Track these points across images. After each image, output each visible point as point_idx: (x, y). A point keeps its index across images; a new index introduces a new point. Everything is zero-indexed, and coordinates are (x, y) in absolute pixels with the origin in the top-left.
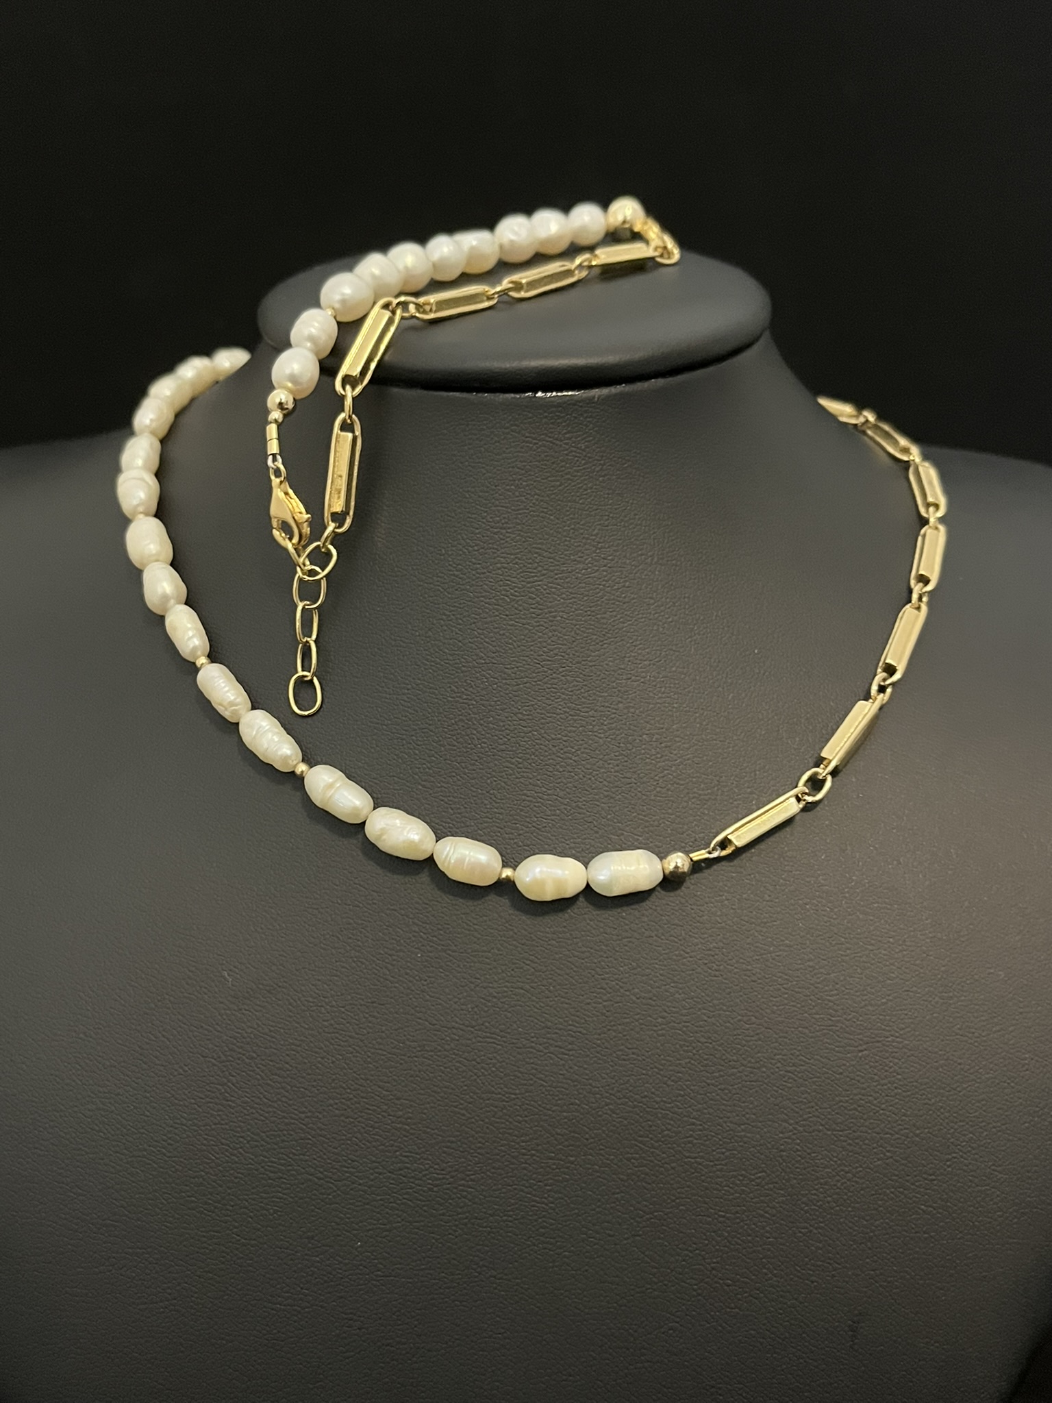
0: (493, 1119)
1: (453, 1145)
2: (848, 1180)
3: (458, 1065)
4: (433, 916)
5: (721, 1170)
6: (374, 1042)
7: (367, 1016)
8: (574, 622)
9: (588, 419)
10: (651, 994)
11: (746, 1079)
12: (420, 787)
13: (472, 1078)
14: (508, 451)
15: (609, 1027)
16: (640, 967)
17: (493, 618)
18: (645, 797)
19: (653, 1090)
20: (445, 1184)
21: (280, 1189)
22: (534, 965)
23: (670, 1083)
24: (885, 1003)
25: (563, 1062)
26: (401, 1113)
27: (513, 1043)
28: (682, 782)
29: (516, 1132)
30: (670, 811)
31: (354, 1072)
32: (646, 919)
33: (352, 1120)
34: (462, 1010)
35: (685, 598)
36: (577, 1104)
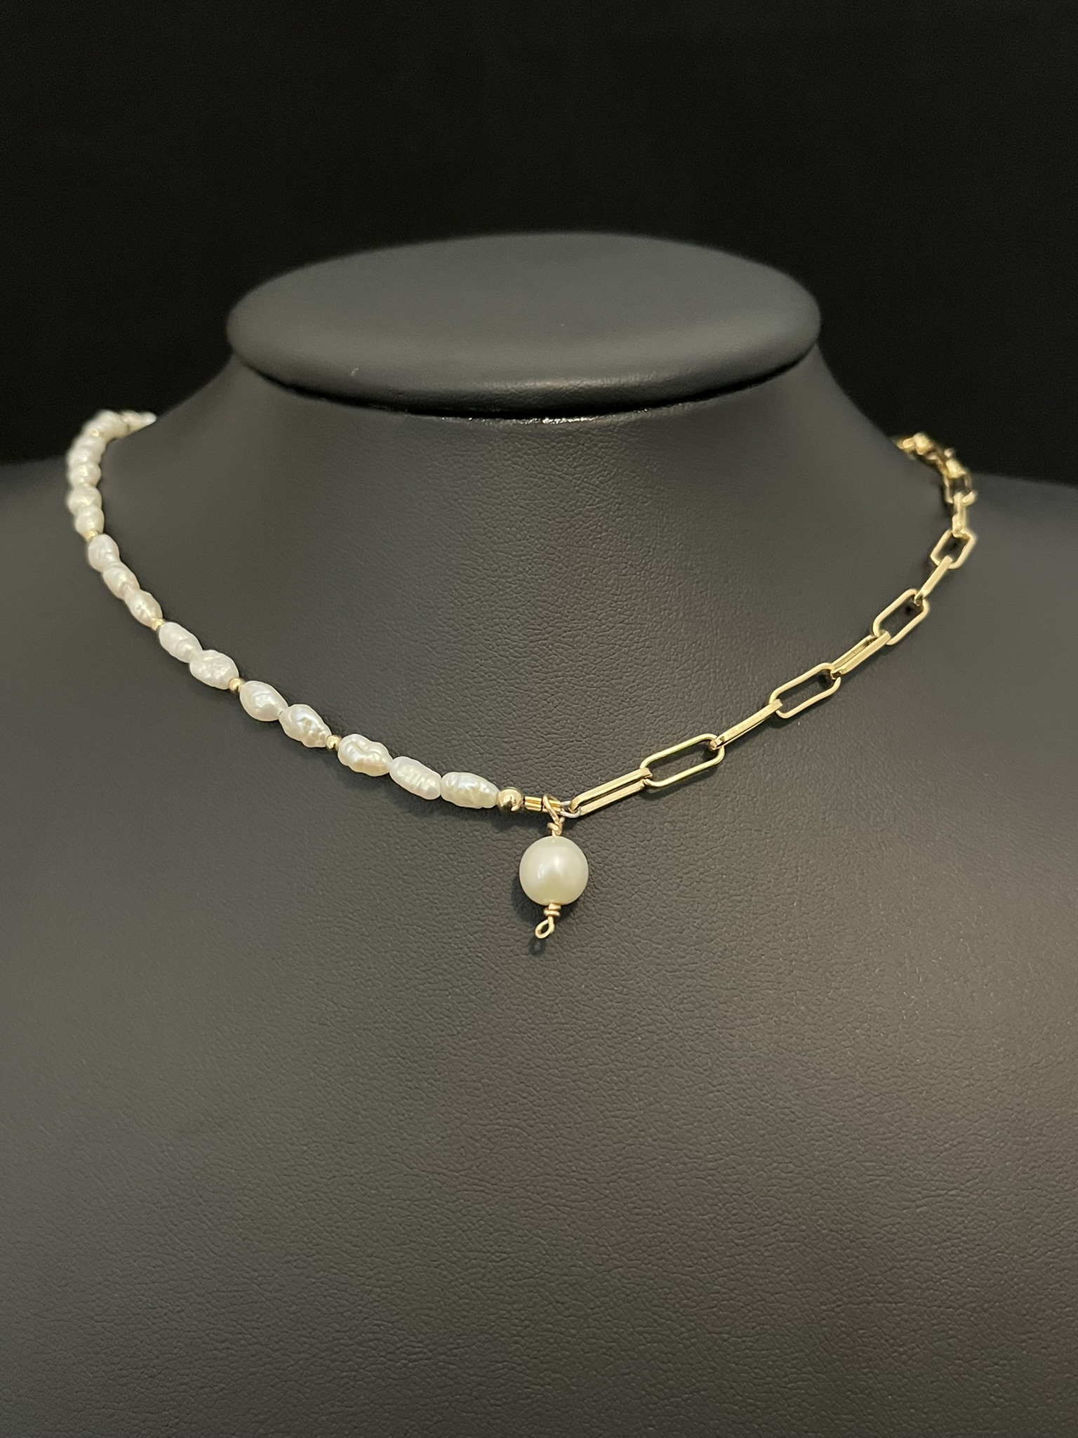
0: (481, 1282)
1: (432, 1313)
2: (904, 1363)
3: (438, 1216)
4: (413, 1037)
5: (750, 1348)
6: (341, 1188)
7: (333, 1156)
8: (585, 687)
9: (603, 450)
10: (670, 1135)
11: (781, 1238)
12: (400, 882)
13: (457, 1233)
14: (508, 487)
15: (619, 1174)
16: (657, 1102)
17: (490, 683)
18: (665, 897)
19: (671, 1250)
20: (422, 1359)
21: (227, 1363)
22: (531, 1098)
23: (689, 1242)
24: (946, 1150)
25: (565, 1216)
26: (371, 1273)
27: (505, 1192)
28: (710, 880)
29: (507, 1298)
30: (695, 914)
31: (318, 1223)
32: (664, 1044)
33: (313, 1280)
34: (446, 1151)
35: (715, 660)
36: (581, 1267)
